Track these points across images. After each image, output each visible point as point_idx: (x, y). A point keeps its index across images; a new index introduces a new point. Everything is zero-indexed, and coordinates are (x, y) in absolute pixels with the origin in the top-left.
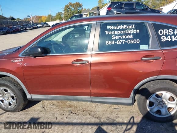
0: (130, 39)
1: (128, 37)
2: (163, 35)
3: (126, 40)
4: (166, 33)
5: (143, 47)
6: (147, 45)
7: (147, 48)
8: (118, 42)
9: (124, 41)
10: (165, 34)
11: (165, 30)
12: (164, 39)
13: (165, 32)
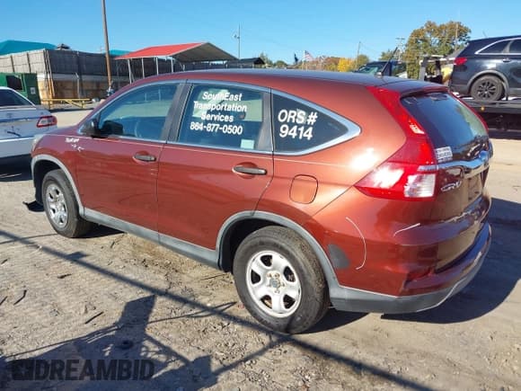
0: (228, 123)
1: (226, 118)
2: (285, 122)
3: (222, 124)
4: (291, 119)
5: (247, 145)
6: (253, 142)
7: (252, 147)
8: (210, 128)
9: (218, 125)
10: (288, 121)
11: (291, 112)
12: (285, 132)
13: (290, 117)
